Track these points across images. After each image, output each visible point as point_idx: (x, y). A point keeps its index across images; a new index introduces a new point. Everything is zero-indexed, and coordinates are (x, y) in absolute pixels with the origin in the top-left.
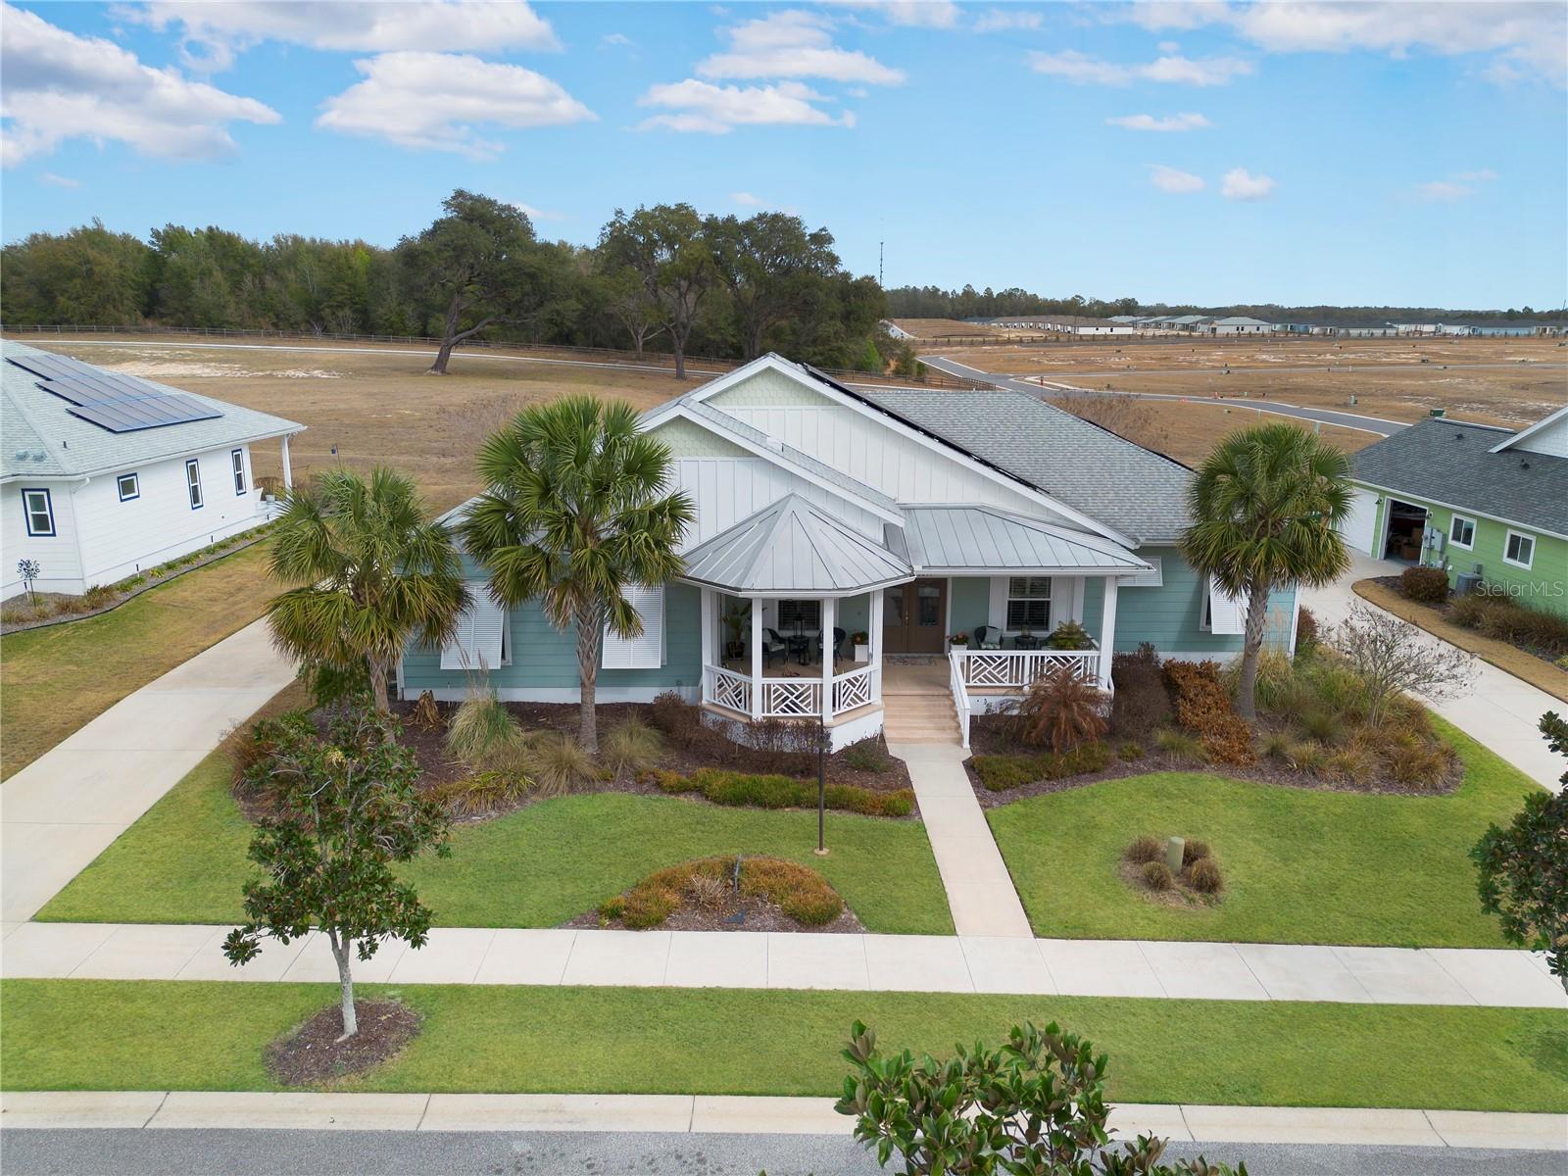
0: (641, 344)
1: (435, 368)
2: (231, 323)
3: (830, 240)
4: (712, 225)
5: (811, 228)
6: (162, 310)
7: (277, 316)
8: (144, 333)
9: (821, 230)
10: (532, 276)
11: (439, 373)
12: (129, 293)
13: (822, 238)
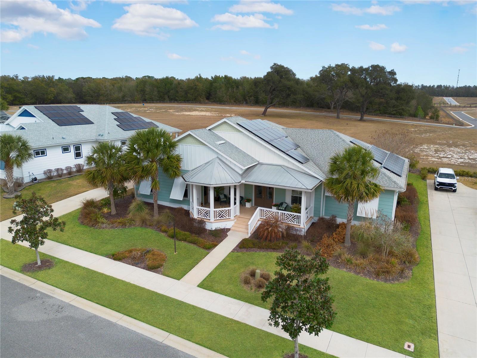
0: (332, 107)
1: (262, 114)
2: (224, 101)
3: (395, 74)
4: (353, 70)
5: (388, 69)
6: (211, 98)
7: (236, 99)
8: (205, 103)
9: (392, 70)
10: (289, 88)
11: (263, 116)
12: (204, 93)
13: (393, 73)
